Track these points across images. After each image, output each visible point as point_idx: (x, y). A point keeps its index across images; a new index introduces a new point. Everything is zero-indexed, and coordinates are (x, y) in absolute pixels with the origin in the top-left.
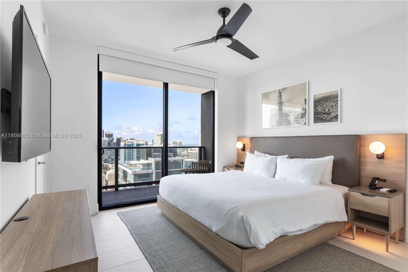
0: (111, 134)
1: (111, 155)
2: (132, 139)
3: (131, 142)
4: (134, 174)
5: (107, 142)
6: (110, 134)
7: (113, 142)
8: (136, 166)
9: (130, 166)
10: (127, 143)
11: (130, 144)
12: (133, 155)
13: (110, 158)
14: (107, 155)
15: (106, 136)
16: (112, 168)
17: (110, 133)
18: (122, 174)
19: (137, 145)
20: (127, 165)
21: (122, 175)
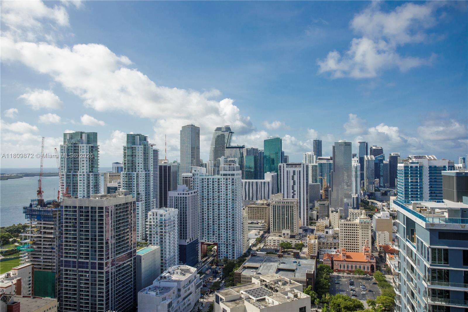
0: (380, 148)
1: (380, 186)
2: (420, 157)
3: (418, 163)
4: (429, 228)
5: (373, 163)
6: (377, 150)
7: (383, 163)
8: (434, 213)
9: (420, 212)
10: (410, 165)
11: (417, 167)
12: (421, 188)
13: (379, 191)
14: (373, 185)
15: (370, 154)
16: (383, 208)
17: (377, 148)
18: (404, 224)
19: (429, 168)
20: (413, 208)
21: (404, 227)
